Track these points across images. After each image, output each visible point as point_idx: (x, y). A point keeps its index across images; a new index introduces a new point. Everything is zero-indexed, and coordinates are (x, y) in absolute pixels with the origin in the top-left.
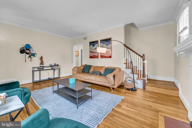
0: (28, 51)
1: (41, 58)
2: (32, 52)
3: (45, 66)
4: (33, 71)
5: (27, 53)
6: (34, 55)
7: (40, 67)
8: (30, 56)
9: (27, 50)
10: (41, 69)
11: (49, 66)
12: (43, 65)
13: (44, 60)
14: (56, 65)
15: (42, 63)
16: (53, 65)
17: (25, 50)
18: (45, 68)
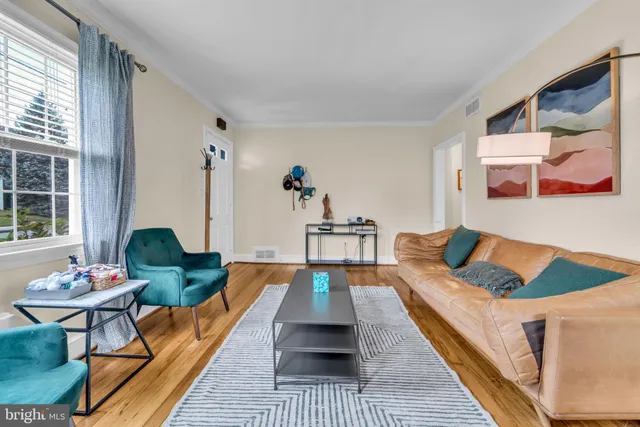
0: (297, 184)
1: (326, 200)
2: (306, 185)
3: (337, 223)
4: (307, 235)
5: (297, 189)
6: (310, 192)
7: (324, 224)
8: (302, 197)
9: (296, 179)
10: (327, 229)
11: (347, 223)
12: (330, 221)
13: (333, 206)
14: (364, 221)
15: (327, 214)
16: (354, 220)
17: (294, 181)
18: (336, 230)
